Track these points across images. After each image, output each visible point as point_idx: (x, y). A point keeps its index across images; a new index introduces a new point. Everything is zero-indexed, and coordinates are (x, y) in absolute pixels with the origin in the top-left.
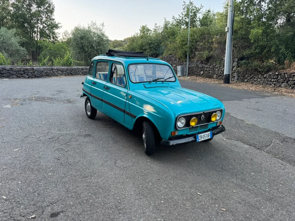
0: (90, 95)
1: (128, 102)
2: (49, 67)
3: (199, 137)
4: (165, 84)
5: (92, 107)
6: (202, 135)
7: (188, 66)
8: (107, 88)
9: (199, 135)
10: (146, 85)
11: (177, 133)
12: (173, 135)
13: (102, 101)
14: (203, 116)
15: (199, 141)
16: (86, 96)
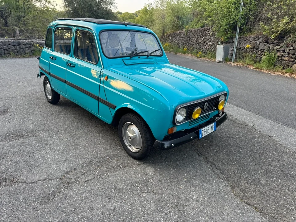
0: (49, 74)
1: (103, 85)
2: (13, 40)
3: (202, 132)
4: (153, 60)
5: (53, 90)
6: (205, 128)
7: (237, 45)
8: (71, 65)
9: (202, 129)
10: (126, 61)
11: (175, 130)
12: (170, 133)
13: (65, 83)
14: (206, 103)
15: (202, 136)
16: (44, 75)
